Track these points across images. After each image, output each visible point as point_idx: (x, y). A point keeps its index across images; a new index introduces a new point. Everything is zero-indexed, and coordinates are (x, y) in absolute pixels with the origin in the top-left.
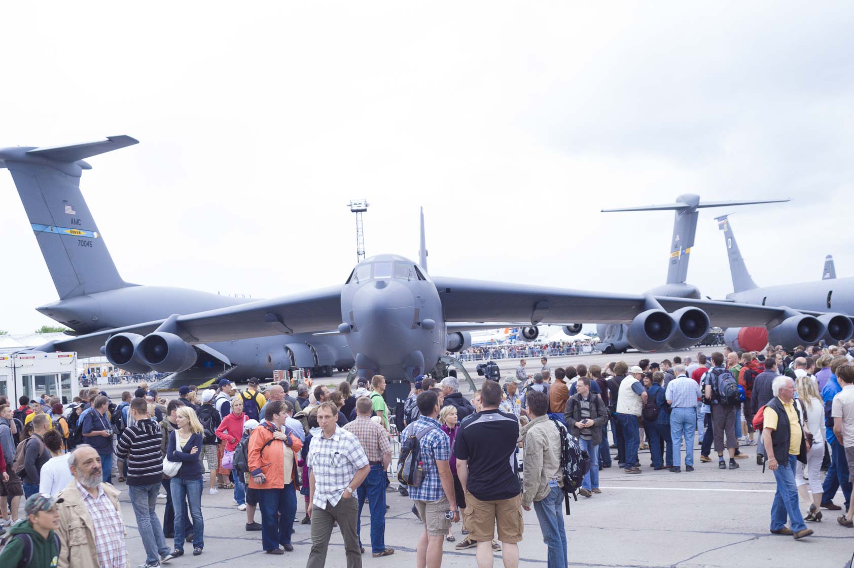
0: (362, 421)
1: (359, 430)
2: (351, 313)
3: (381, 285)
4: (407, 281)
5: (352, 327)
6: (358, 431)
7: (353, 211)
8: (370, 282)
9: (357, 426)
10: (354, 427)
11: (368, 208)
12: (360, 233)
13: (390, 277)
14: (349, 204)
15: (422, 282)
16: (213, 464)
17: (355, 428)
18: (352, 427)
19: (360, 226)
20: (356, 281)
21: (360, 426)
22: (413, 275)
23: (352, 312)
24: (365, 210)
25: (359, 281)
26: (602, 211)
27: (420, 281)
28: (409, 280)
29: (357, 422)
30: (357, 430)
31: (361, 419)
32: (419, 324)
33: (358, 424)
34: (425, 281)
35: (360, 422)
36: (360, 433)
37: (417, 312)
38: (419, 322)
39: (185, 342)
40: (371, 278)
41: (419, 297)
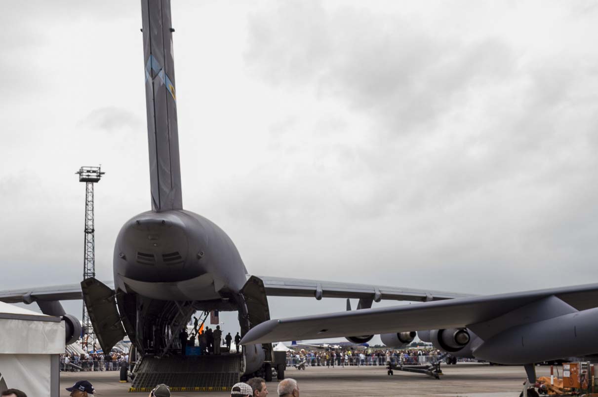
7: (82, 180)
11: (101, 178)
14: (79, 171)
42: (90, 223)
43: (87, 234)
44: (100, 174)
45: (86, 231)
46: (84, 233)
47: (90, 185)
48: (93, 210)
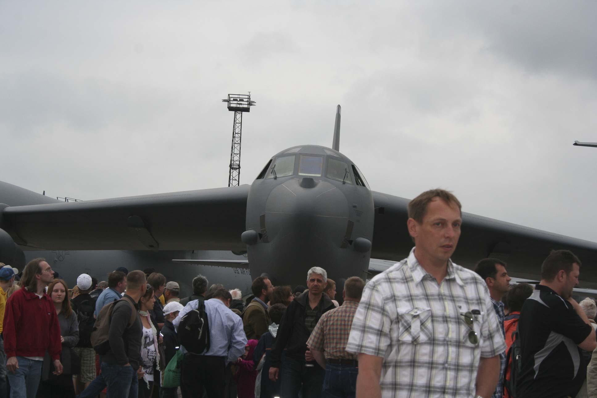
0: (351, 308)
1: (346, 319)
2: (263, 218)
3: (308, 183)
4: (342, 183)
5: (261, 235)
6: (345, 321)
7: (231, 109)
8: (292, 178)
9: (344, 314)
10: (340, 314)
11: (251, 108)
12: (237, 140)
13: (319, 175)
14: (227, 98)
15: (359, 188)
16: (91, 375)
17: (341, 316)
18: (336, 314)
19: (237, 130)
20: (272, 176)
21: (348, 315)
22: (349, 177)
23: (264, 216)
24: (247, 110)
25: (278, 176)
26: (576, 144)
27: (357, 186)
28: (344, 183)
29: (344, 309)
30: (343, 318)
31: (349, 306)
32: (351, 242)
33: (346, 311)
34: (364, 187)
35: (348, 309)
36: (346, 323)
37: (351, 225)
38: (351, 239)
39: (15, 243)
40: (294, 174)
41: (355, 207)
42: (236, 158)
43: (232, 170)
44: (250, 103)
45: (231, 167)
46: (229, 168)
47: (238, 116)
48: (240, 144)
